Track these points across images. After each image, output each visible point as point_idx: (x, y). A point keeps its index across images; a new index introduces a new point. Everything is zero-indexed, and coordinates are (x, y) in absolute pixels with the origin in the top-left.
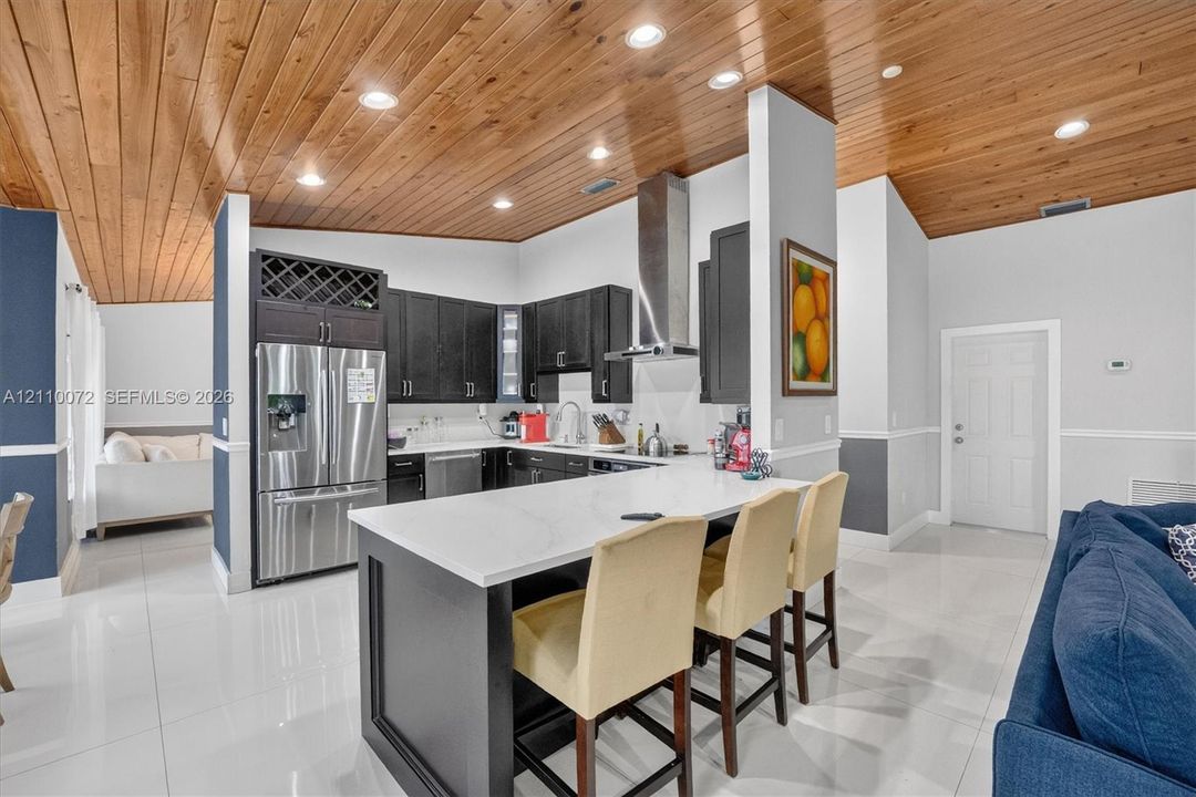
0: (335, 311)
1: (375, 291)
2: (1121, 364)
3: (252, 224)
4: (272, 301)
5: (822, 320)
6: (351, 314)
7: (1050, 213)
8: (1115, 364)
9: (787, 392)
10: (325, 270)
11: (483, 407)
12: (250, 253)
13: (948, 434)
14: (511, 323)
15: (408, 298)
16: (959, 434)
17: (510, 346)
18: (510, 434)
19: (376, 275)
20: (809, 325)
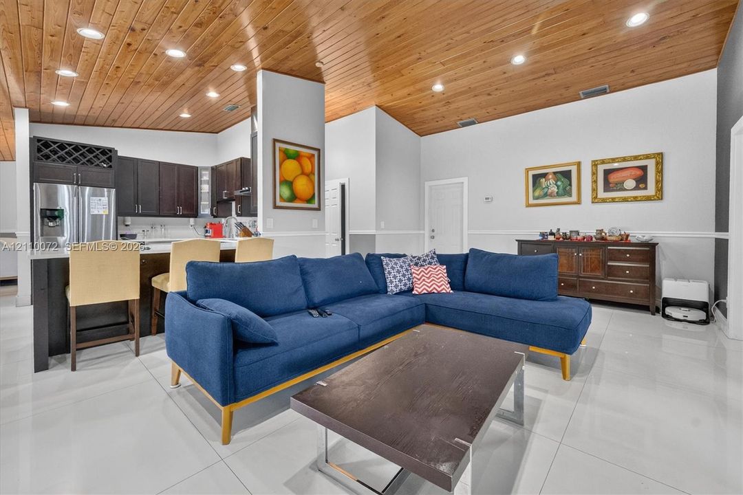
0: (84, 168)
1: (110, 159)
2: (488, 199)
3: (31, 121)
4: (45, 163)
5: (308, 175)
6: (94, 170)
7: (464, 125)
8: (486, 199)
9: (276, 207)
10: (77, 147)
11: (192, 220)
12: (30, 138)
13: (427, 233)
14: (206, 177)
15: (139, 162)
16: (433, 234)
17: (205, 189)
18: (207, 234)
19: (110, 150)
20: (296, 177)
